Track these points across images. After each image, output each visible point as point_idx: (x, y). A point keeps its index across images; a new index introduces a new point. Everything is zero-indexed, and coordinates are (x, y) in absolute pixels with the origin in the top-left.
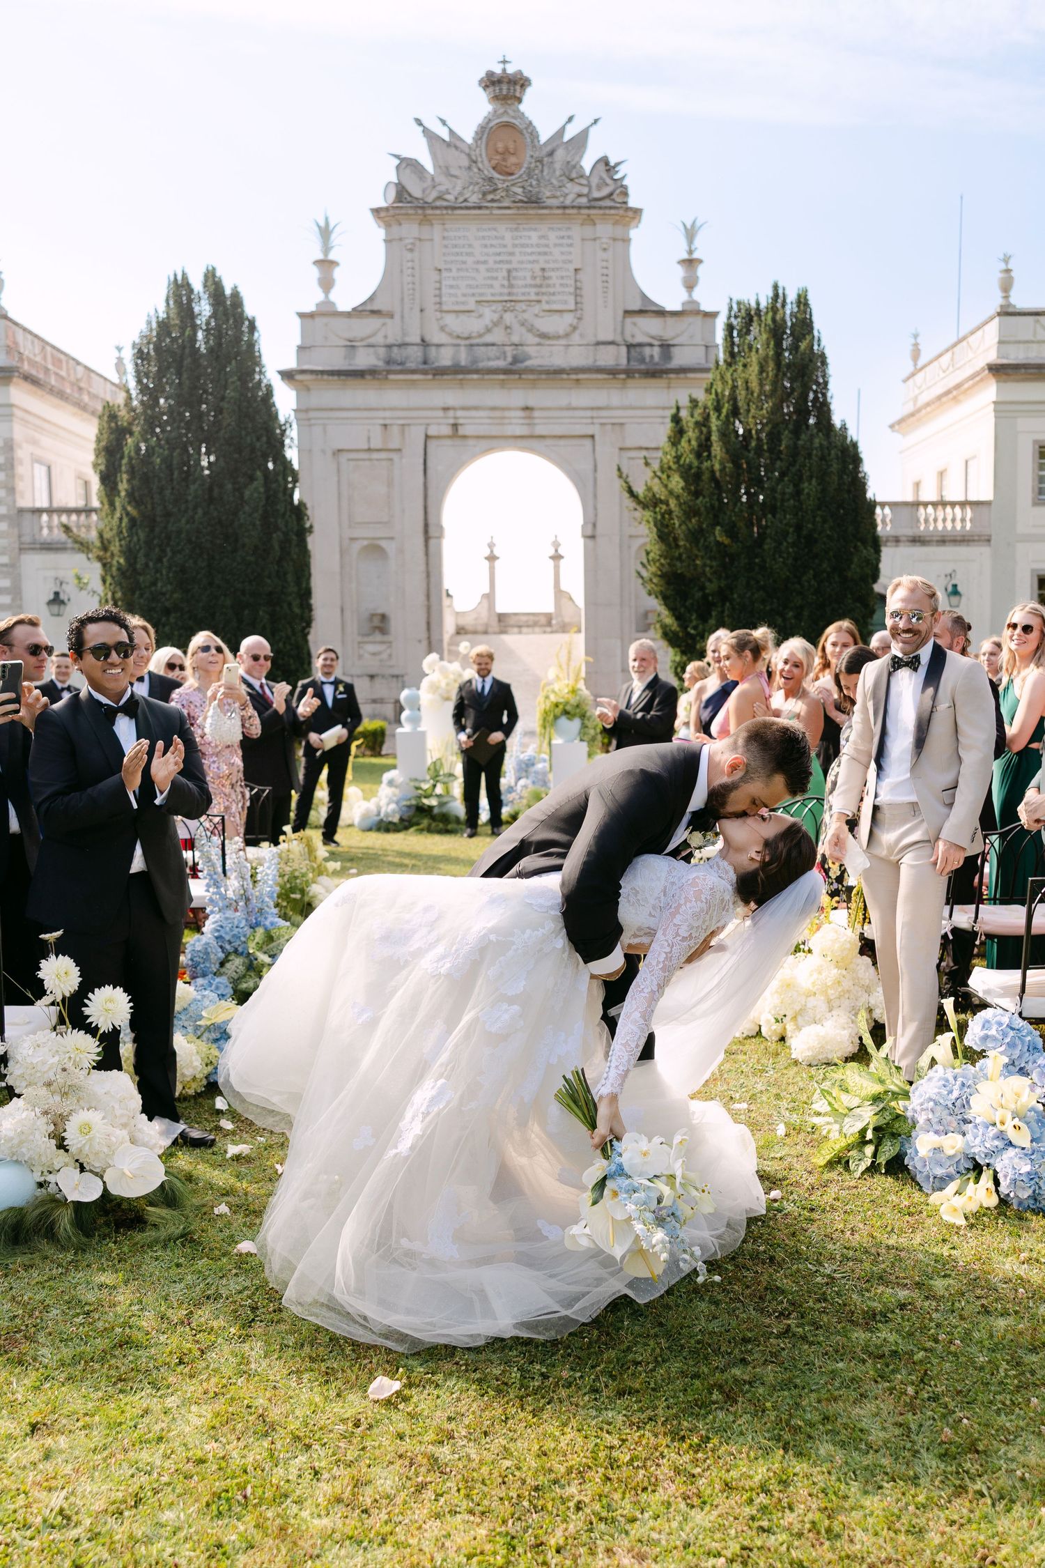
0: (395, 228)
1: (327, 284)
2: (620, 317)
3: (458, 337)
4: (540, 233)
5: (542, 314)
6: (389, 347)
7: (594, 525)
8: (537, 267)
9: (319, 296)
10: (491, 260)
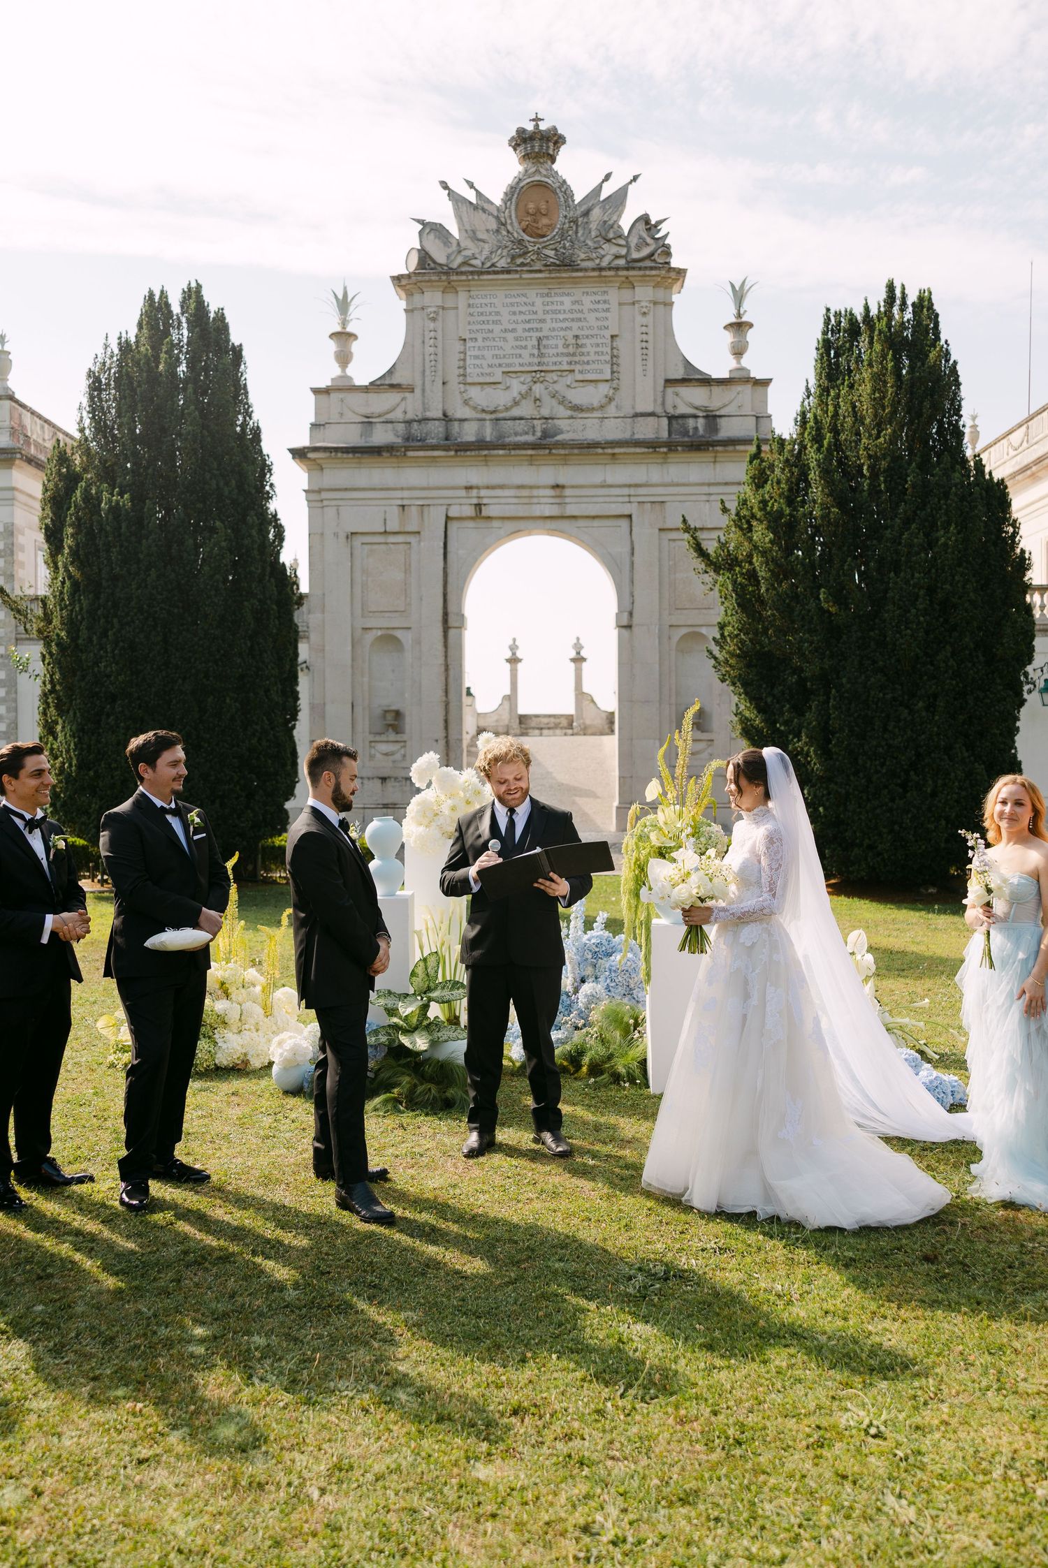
0: (417, 297)
1: (344, 358)
2: (660, 388)
3: (483, 411)
4: (573, 299)
5: (575, 384)
6: (409, 422)
7: (631, 614)
8: (570, 334)
9: (336, 371)
10: (520, 327)
